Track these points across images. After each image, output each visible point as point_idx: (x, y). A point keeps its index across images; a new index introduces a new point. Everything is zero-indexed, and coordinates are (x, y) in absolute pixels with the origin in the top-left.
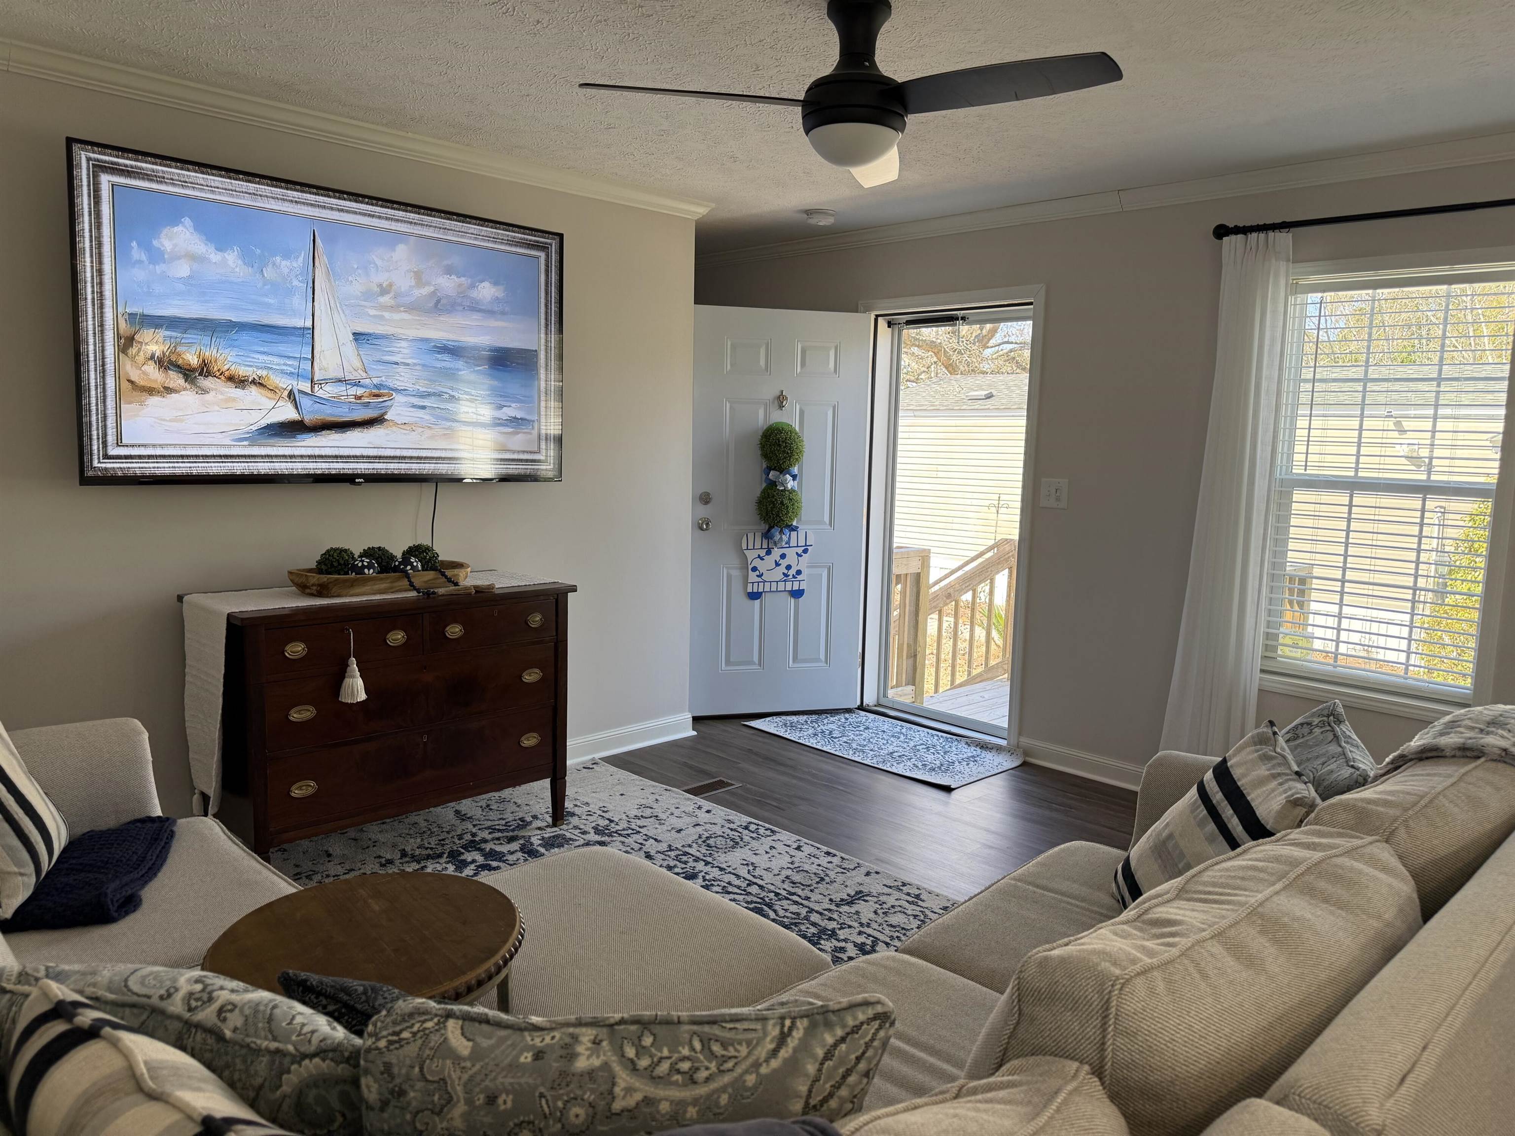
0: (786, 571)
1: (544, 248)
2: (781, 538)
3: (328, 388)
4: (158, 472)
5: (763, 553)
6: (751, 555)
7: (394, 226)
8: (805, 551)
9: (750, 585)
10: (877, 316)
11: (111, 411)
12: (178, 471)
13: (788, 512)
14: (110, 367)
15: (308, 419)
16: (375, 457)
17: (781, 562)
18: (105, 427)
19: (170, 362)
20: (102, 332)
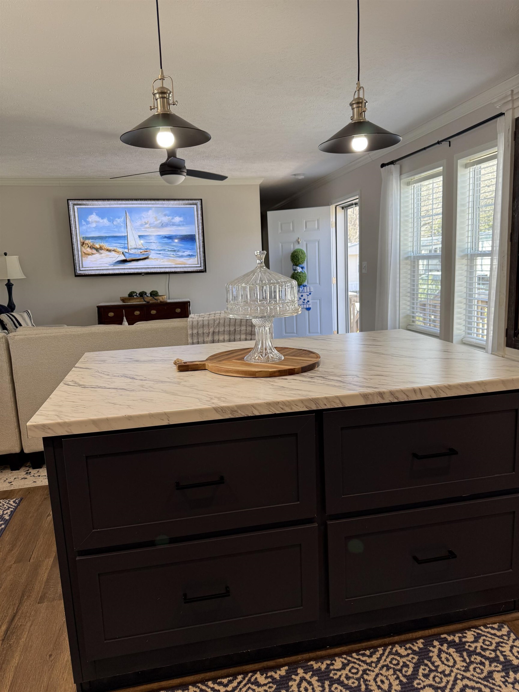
0: (303, 301)
1: (196, 204)
3: (133, 250)
4: (92, 273)
7: (148, 206)
8: (310, 294)
10: (336, 206)
11: (80, 260)
12: (96, 273)
14: (79, 250)
15: (128, 259)
16: (147, 268)
17: (302, 298)
18: (79, 263)
19: (93, 247)
20: (77, 242)
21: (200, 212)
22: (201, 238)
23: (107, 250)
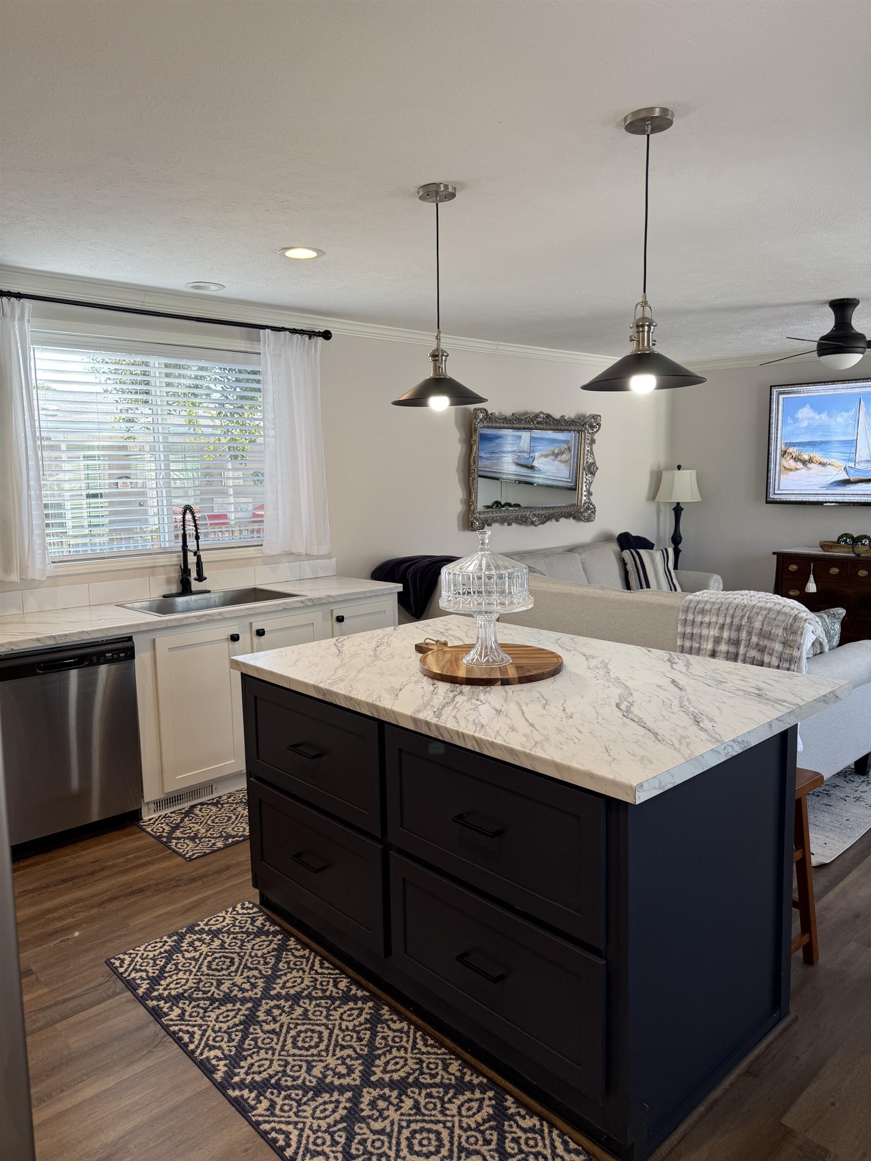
3: (862, 465)
4: (791, 500)
11: (777, 478)
12: (798, 500)
14: (778, 462)
15: (852, 479)
18: (775, 483)
19: (798, 459)
20: (776, 450)
23: (820, 463)
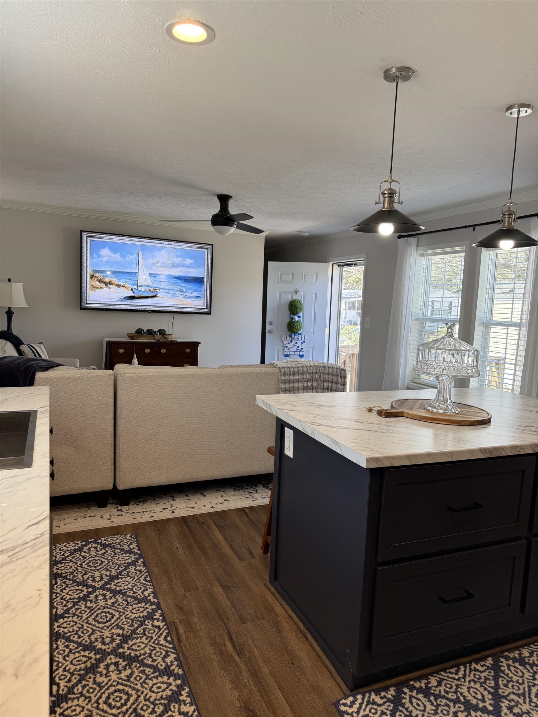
0: (297, 348)
1: (207, 248)
2: (295, 337)
3: (142, 288)
4: (98, 307)
5: (289, 342)
6: (285, 342)
7: (161, 245)
8: (304, 342)
9: (285, 352)
10: (333, 263)
11: (88, 293)
12: (103, 307)
13: (295, 328)
14: (88, 282)
15: (136, 295)
16: (154, 306)
17: (296, 345)
18: (86, 296)
19: (102, 281)
20: (87, 274)
21: (210, 256)
22: (209, 281)
23: (117, 285)
